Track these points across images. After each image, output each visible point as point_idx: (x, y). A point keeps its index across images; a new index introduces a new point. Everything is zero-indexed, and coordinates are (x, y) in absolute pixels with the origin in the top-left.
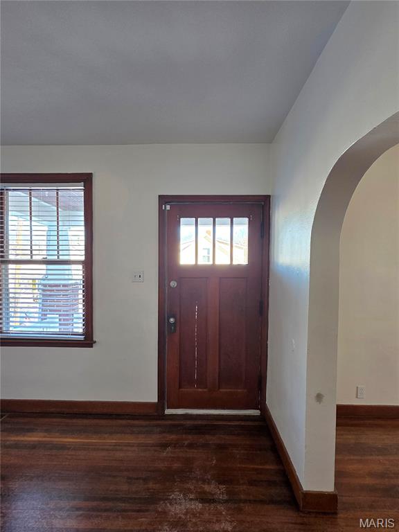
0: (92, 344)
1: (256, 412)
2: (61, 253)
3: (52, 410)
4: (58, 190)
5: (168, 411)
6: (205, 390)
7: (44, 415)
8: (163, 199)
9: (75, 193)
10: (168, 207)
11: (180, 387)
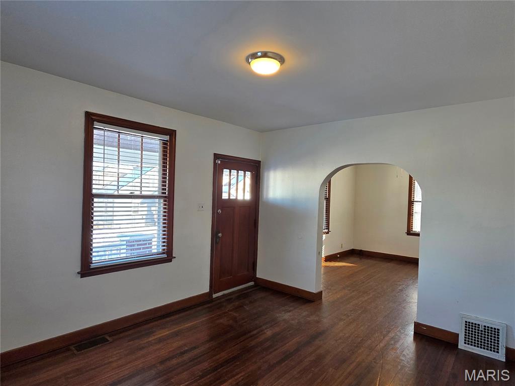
0: (171, 259)
1: (252, 283)
2: (143, 189)
3: (141, 320)
4: (142, 137)
5: (215, 296)
6: (231, 277)
7: (147, 322)
8: (216, 156)
9: (155, 142)
10: (219, 162)
11: (220, 278)
